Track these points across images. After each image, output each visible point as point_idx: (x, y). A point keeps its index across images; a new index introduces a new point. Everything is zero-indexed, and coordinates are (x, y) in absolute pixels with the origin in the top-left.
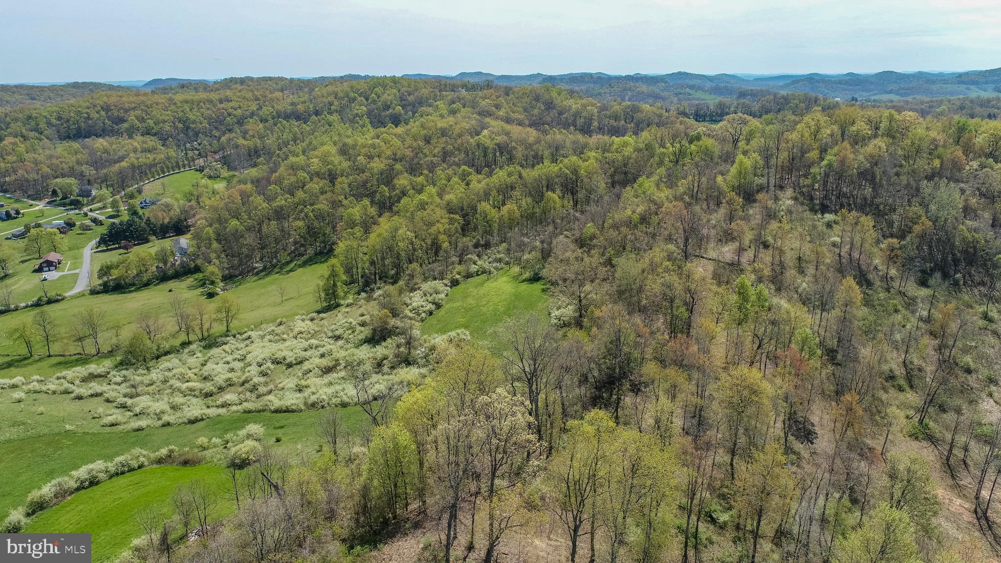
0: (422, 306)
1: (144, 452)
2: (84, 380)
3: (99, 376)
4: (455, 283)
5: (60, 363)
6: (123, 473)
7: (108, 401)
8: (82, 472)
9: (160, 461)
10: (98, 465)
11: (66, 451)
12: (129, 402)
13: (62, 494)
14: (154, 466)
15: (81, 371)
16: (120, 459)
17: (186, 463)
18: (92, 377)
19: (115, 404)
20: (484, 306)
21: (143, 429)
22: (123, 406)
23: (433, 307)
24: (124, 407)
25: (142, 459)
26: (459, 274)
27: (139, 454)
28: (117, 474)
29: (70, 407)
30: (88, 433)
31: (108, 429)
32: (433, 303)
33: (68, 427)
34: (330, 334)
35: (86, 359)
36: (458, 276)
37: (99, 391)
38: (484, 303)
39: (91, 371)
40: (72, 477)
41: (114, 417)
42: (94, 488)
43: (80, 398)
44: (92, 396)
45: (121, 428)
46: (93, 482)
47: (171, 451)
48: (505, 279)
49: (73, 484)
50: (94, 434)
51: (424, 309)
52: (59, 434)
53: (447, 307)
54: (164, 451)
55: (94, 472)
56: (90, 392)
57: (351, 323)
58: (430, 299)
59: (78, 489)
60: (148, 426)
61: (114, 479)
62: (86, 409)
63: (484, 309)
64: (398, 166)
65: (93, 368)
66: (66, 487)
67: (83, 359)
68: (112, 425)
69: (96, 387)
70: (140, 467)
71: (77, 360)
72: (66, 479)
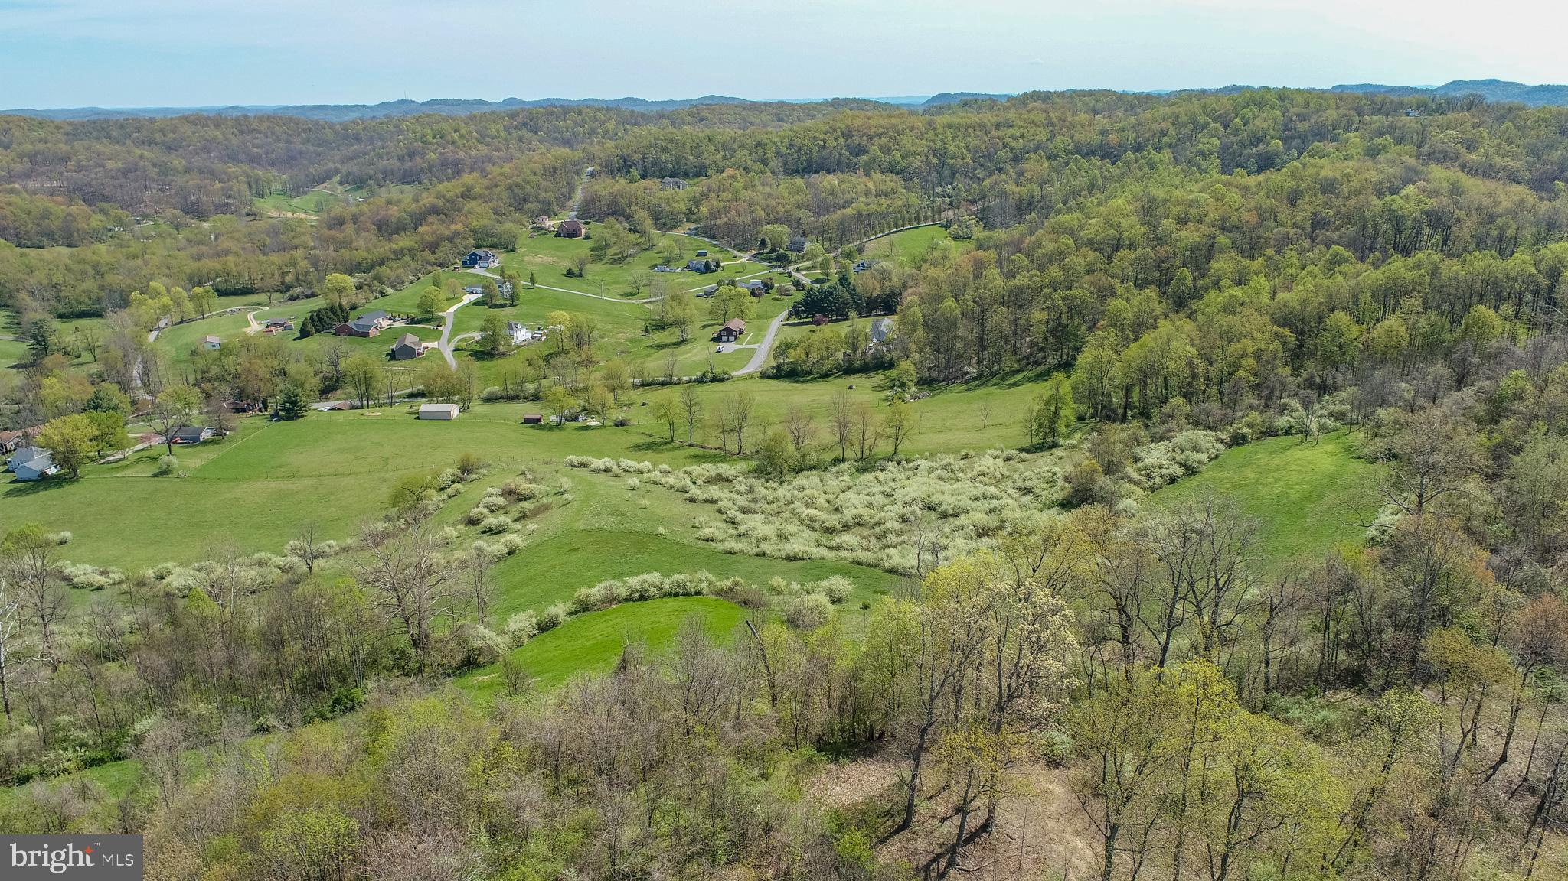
0: (1161, 467)
1: (711, 578)
2: (709, 481)
3: (728, 480)
4: (1239, 440)
5: (697, 456)
6: (676, 595)
7: (720, 511)
8: (634, 582)
9: (720, 593)
10: (654, 577)
11: (646, 556)
12: (739, 517)
13: (611, 600)
14: (713, 597)
15: (711, 469)
16: (678, 577)
17: (745, 603)
18: (720, 479)
19: (724, 517)
20: (1265, 485)
21: (735, 553)
22: (732, 522)
23: (1180, 471)
24: (734, 523)
25: (704, 585)
26: (1251, 426)
27: (703, 578)
28: (670, 594)
29: (679, 508)
30: (677, 543)
31: (700, 543)
32: (1181, 465)
33: (661, 530)
34: (1019, 484)
35: (725, 457)
36: (1246, 430)
37: (715, 497)
38: (1271, 480)
39: (720, 471)
40: (625, 583)
41: (712, 530)
42: (643, 603)
43: (693, 500)
44: (707, 501)
45: (713, 544)
46: (643, 597)
47: (737, 584)
48: (1330, 448)
49: (623, 593)
50: (683, 545)
51: (1163, 471)
52: (650, 535)
53: (1206, 474)
54: (728, 583)
55: (646, 585)
56: (706, 496)
57: (1055, 474)
58: (1179, 457)
59: (627, 600)
60: (741, 551)
61: (665, 599)
62: (692, 515)
63: (1263, 490)
64: (1222, 240)
65: (725, 469)
66: (616, 592)
67: (721, 456)
68: (707, 540)
69: (714, 491)
70: (698, 593)
71: (715, 456)
72: (619, 584)
